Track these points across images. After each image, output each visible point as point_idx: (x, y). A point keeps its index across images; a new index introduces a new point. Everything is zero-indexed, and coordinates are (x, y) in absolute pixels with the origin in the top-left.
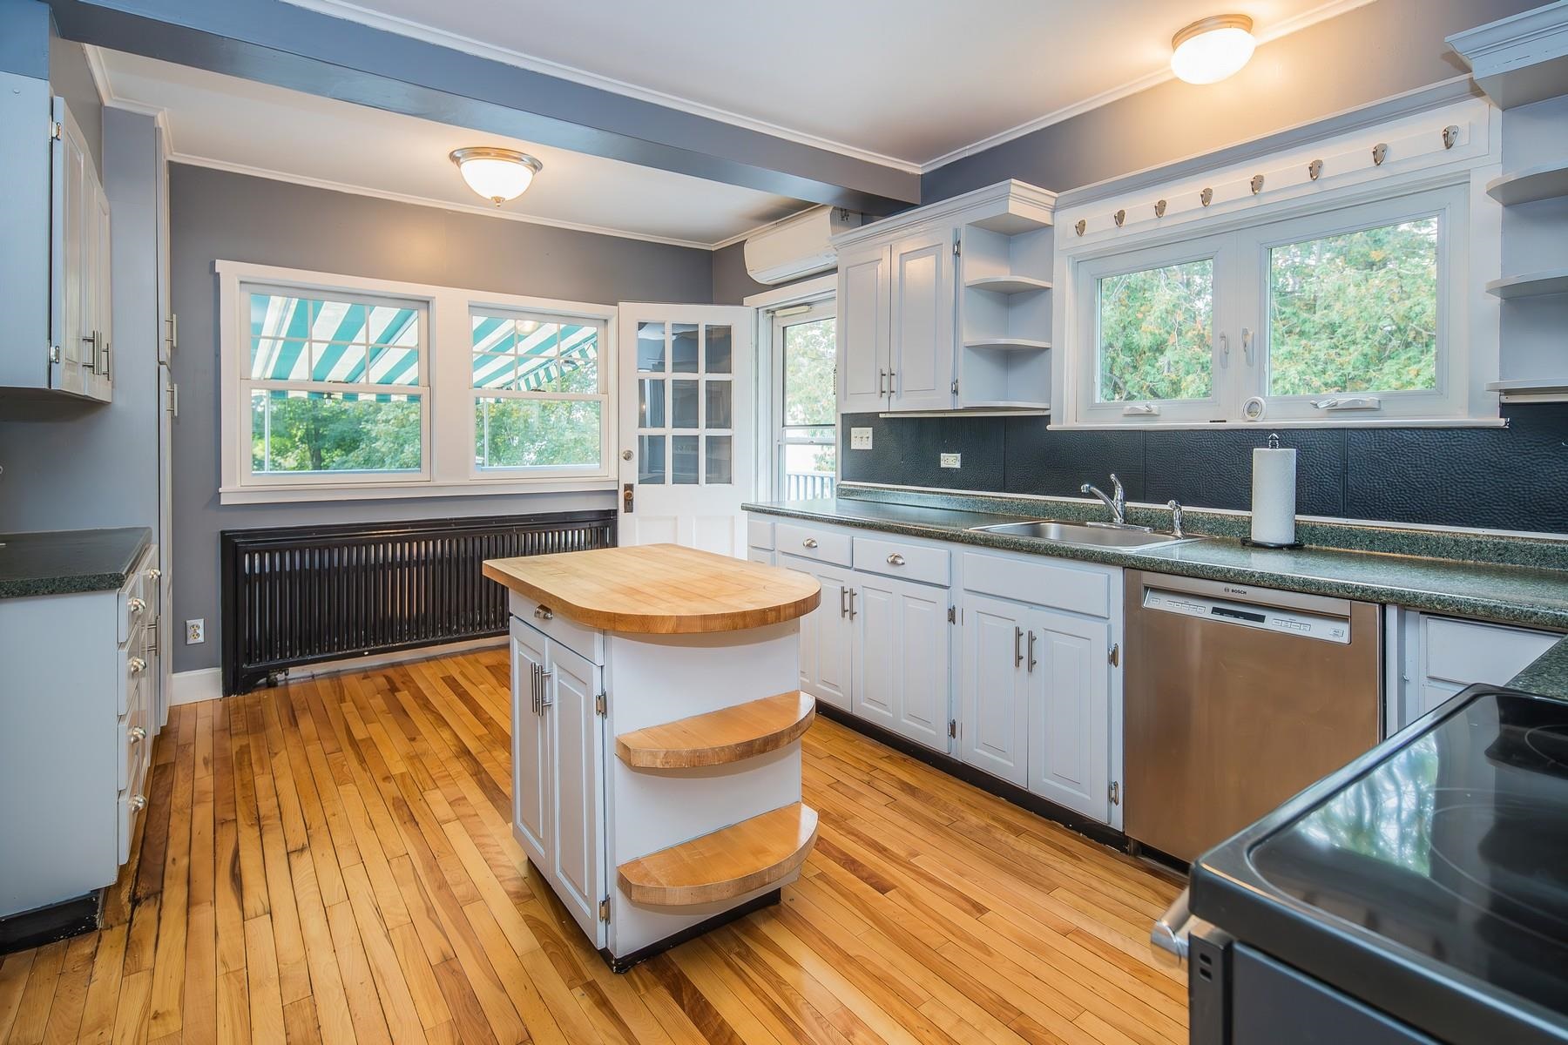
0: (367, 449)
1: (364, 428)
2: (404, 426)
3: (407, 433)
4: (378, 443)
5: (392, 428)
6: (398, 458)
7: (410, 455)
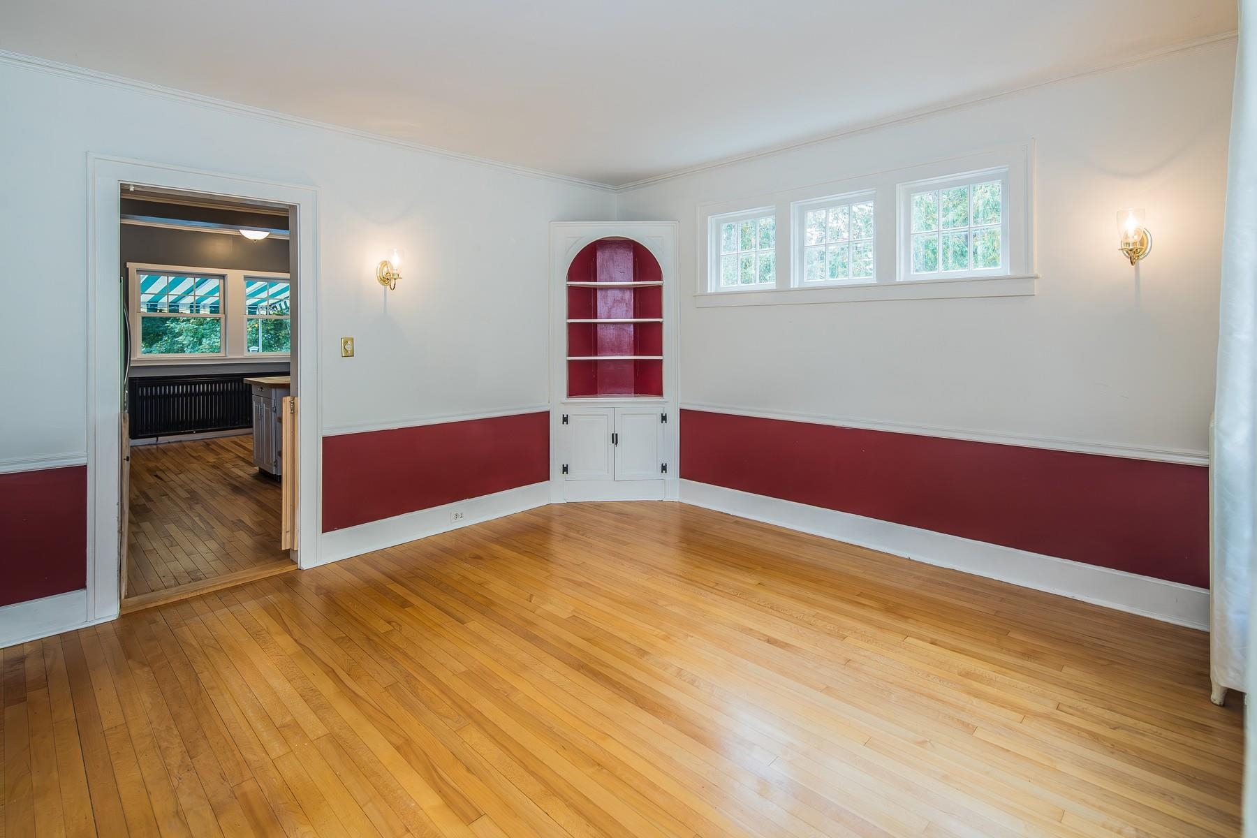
0: (169, 341)
1: (169, 326)
2: (202, 325)
3: (204, 329)
4: (180, 338)
5: (192, 326)
6: (197, 348)
7: (207, 347)
